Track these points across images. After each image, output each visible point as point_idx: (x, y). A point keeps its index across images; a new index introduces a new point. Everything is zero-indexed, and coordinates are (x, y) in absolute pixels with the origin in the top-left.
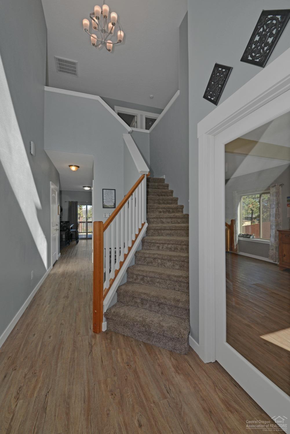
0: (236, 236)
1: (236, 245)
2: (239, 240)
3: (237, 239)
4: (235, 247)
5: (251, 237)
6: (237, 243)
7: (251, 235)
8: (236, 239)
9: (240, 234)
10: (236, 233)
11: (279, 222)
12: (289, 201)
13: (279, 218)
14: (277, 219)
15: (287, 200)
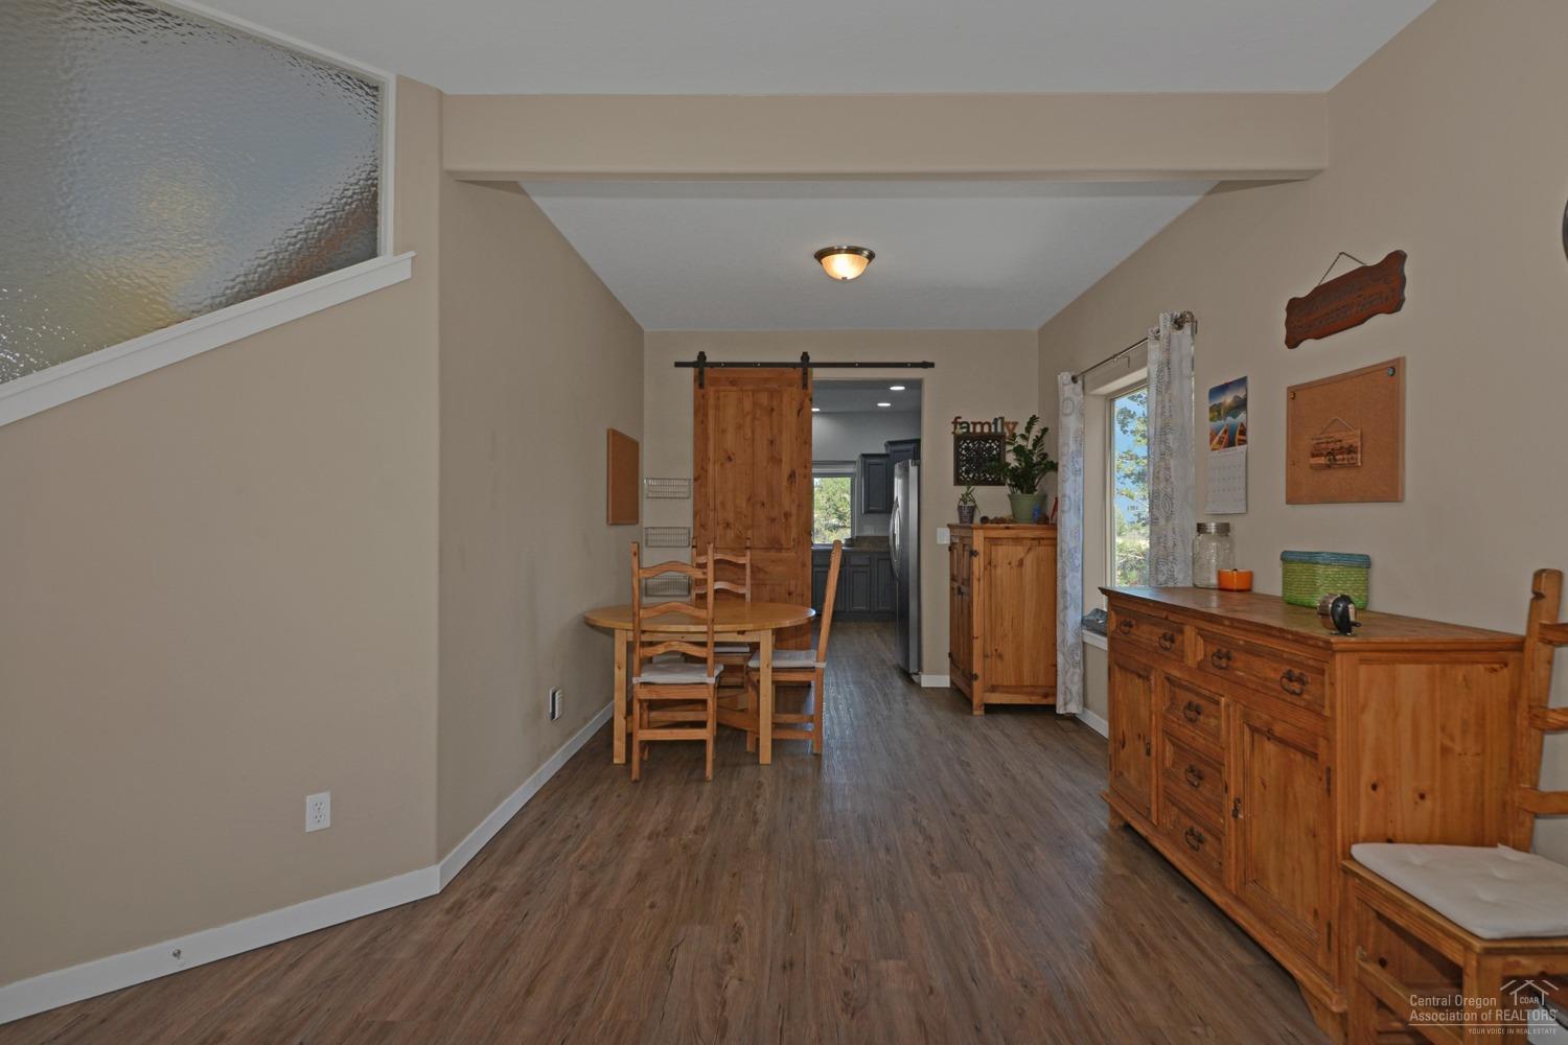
0: (1065, 624)
2: (1079, 644)
3: (1069, 635)
6: (1067, 658)
8: (1065, 636)
9: (1096, 613)
11: (1170, 544)
12: (1219, 412)
13: (1167, 520)
14: (1162, 522)
15: (1211, 409)
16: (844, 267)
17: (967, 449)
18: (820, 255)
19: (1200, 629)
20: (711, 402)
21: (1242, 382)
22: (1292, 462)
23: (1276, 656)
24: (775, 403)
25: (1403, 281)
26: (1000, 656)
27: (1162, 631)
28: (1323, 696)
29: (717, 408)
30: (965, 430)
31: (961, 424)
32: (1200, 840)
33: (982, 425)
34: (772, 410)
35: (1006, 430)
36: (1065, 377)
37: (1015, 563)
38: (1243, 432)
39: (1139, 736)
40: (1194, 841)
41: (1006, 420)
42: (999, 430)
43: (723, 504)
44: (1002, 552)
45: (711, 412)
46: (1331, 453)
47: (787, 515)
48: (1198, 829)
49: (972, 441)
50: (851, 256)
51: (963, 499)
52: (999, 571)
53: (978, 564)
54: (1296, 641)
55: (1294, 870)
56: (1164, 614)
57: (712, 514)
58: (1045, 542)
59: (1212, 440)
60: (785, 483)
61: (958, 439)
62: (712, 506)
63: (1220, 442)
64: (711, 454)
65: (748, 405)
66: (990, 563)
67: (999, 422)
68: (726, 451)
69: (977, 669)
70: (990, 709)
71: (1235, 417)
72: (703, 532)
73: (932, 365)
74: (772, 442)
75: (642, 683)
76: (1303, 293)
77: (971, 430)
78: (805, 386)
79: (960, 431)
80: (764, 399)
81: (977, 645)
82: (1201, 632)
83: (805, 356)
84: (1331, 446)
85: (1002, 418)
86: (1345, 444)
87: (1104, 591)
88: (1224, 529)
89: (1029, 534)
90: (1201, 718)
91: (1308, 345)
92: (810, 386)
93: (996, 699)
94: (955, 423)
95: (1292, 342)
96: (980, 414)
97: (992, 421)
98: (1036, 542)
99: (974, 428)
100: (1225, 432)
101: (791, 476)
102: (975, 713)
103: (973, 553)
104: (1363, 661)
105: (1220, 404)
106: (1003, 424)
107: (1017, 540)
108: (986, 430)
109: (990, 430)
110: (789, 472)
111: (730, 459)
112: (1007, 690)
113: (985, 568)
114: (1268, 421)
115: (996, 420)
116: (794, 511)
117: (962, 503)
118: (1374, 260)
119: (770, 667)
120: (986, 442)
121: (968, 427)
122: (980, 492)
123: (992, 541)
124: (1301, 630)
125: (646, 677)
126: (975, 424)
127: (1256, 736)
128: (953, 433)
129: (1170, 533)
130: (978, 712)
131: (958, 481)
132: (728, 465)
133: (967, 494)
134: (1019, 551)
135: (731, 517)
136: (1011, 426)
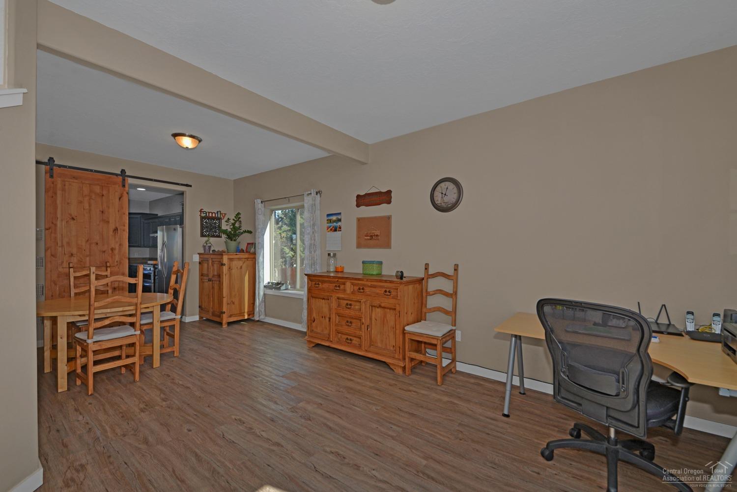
0: (259, 288)
1: (259, 305)
2: (265, 294)
3: (261, 292)
4: (257, 309)
5: (283, 287)
6: (261, 300)
7: (283, 284)
8: (259, 293)
9: (269, 283)
10: (259, 282)
11: (315, 259)
12: (330, 221)
13: (314, 252)
14: (313, 253)
15: (327, 220)
16: (187, 142)
17: (206, 222)
18: (175, 135)
19: (352, 283)
20: (59, 186)
21: (340, 214)
22: (358, 237)
23: (381, 287)
24: (105, 193)
25: (391, 197)
26: (234, 303)
27: (334, 285)
28: (397, 295)
29: (63, 190)
30: (205, 215)
31: (203, 212)
32: (351, 340)
33: (212, 213)
34: (103, 195)
35: (222, 216)
36: (259, 201)
37: (239, 268)
38: (340, 228)
39: (322, 317)
40: (349, 342)
41: (222, 212)
42: (219, 216)
43: (68, 244)
44: (236, 264)
45: (59, 193)
46: (372, 236)
47: (112, 249)
48: (349, 337)
49: (208, 219)
50: (191, 138)
51: (206, 242)
52: (233, 271)
53: (225, 268)
54: (390, 283)
55: (386, 338)
56: (337, 280)
57: (60, 249)
58: (249, 259)
59: (327, 229)
60: (111, 233)
61: (202, 218)
62: (60, 244)
63: (331, 230)
64: (59, 215)
65: (86, 190)
66: (230, 268)
67: (219, 213)
68: (71, 215)
69: (224, 310)
70: (229, 324)
71: (337, 223)
72: (54, 259)
73: (191, 186)
74: (103, 212)
75: (94, 342)
76: (362, 193)
77: (208, 215)
78: (124, 186)
79: (203, 215)
80: (97, 189)
81: (225, 300)
82: (352, 284)
83: (123, 171)
84: (371, 234)
85: (220, 212)
86: (376, 234)
87: (306, 275)
88: (335, 255)
89: (244, 257)
90: (352, 307)
91: (363, 208)
92: (127, 186)
93: (232, 320)
94: (201, 211)
95: (358, 206)
96: (211, 209)
97: (216, 212)
98: (246, 260)
99: (209, 214)
100: (333, 227)
101: (115, 230)
102: (224, 327)
103: (223, 265)
104: (405, 286)
105: (331, 219)
106: (220, 213)
107: (240, 259)
108: (214, 215)
109: (215, 215)
110: (114, 227)
111: (73, 219)
112: (235, 315)
113: (228, 270)
114: (349, 226)
115: (218, 212)
116: (117, 247)
117: (205, 244)
118: (384, 190)
119: (159, 322)
120: (214, 220)
121: (206, 214)
122: (212, 240)
123: (231, 260)
124: (391, 280)
125: (96, 338)
126: (209, 213)
127: (373, 308)
128: (200, 215)
129: (315, 257)
130: (225, 326)
131: (202, 235)
132: (72, 222)
133: (208, 241)
134: (241, 263)
135: (74, 251)
136: (224, 215)
